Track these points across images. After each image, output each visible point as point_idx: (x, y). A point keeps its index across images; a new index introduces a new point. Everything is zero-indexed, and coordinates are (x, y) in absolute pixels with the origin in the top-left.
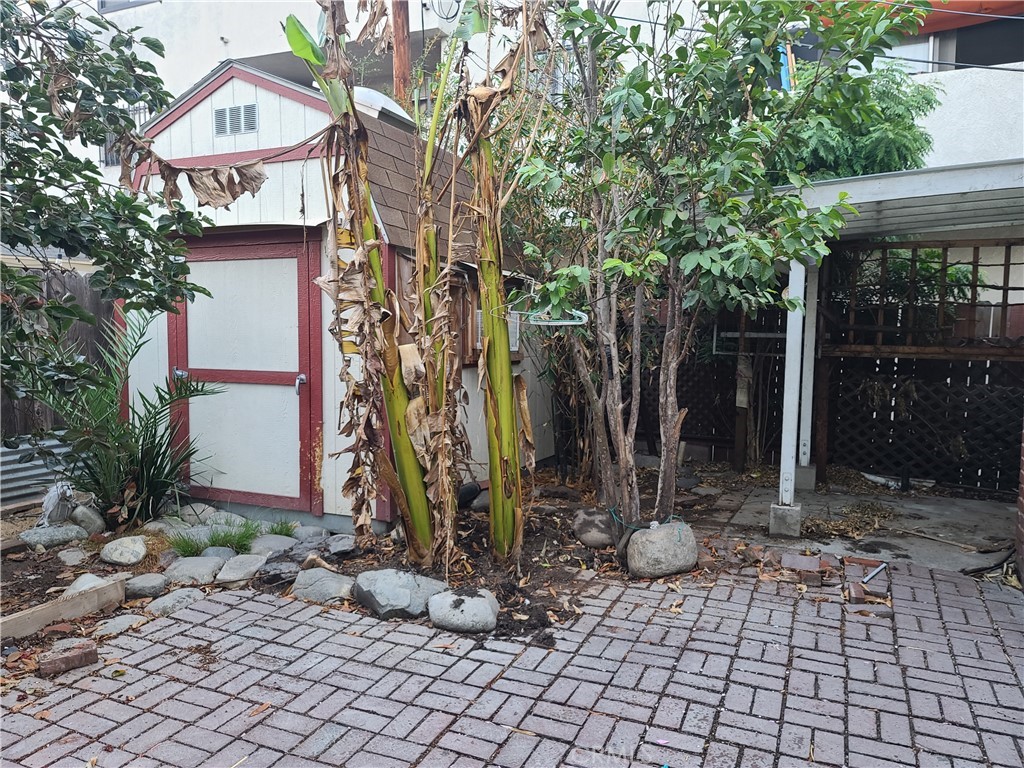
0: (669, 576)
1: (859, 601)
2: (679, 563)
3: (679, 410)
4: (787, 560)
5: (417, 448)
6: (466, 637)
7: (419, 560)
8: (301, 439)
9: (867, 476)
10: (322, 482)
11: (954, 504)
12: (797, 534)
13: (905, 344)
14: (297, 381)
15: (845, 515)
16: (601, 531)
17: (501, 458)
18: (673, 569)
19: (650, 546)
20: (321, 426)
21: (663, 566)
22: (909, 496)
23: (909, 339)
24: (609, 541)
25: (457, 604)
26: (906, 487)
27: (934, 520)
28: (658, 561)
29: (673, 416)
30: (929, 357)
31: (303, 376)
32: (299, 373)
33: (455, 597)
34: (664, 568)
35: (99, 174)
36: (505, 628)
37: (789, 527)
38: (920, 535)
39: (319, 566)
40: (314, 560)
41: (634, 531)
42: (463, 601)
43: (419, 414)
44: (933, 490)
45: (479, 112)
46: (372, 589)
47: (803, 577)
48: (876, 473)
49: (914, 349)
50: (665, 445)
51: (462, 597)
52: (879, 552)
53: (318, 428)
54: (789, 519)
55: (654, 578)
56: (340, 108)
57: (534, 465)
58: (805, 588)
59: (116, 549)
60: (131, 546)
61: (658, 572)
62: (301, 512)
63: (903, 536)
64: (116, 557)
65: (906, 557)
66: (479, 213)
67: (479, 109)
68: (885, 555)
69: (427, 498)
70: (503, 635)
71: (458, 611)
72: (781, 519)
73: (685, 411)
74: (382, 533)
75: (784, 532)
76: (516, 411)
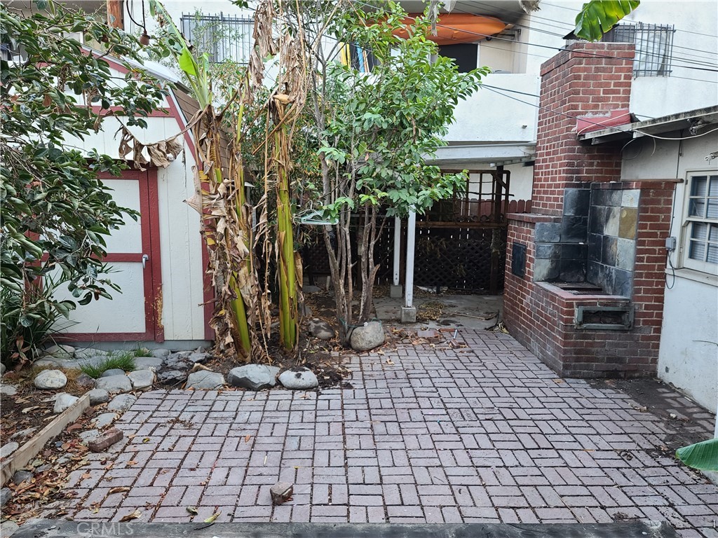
0: (375, 348)
1: (458, 347)
2: (379, 341)
3: (375, 266)
4: (420, 334)
5: (244, 296)
6: (310, 391)
7: (244, 359)
8: (145, 296)
9: (421, 288)
10: (162, 321)
11: (462, 298)
12: (415, 321)
13: (438, 221)
14: (144, 260)
15: (424, 309)
16: (326, 331)
17: (290, 298)
18: (376, 345)
19: (367, 335)
20: (161, 286)
21: (372, 344)
22: (442, 296)
23: (440, 219)
24: (332, 336)
25: (298, 376)
26: (438, 292)
27: (460, 307)
28: (370, 342)
29: (372, 268)
30: (449, 227)
31: (146, 256)
32: (143, 254)
33: (295, 373)
34: (373, 345)
35: (63, 139)
36: (324, 384)
37: (411, 318)
38: (458, 314)
39: (202, 369)
40: (199, 366)
41: (354, 328)
42: (301, 374)
43: (246, 277)
44: (448, 292)
45: (283, 109)
46: (247, 376)
47: (430, 340)
48: (423, 286)
49: (443, 223)
50: (366, 283)
51: (299, 372)
52: (449, 325)
53: (159, 288)
54: (411, 314)
55: (369, 351)
56: (205, 101)
57: (303, 299)
58: (434, 346)
59: (48, 380)
60: (57, 376)
61: (370, 347)
62: (150, 341)
63: (454, 316)
64: (48, 385)
65: (461, 325)
66: (279, 164)
67: (282, 107)
68: (452, 326)
69: (248, 324)
70: (326, 387)
71: (300, 380)
72: (408, 314)
73: (378, 266)
74: (209, 347)
75: (409, 320)
76: (296, 269)
